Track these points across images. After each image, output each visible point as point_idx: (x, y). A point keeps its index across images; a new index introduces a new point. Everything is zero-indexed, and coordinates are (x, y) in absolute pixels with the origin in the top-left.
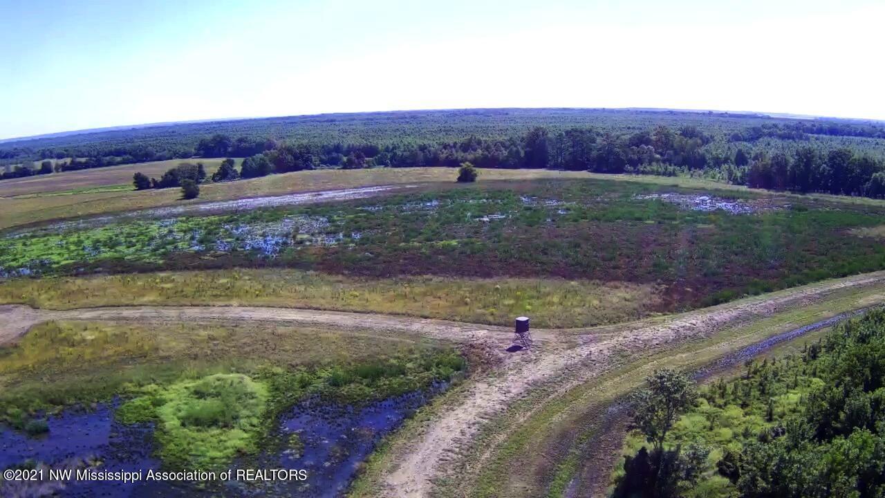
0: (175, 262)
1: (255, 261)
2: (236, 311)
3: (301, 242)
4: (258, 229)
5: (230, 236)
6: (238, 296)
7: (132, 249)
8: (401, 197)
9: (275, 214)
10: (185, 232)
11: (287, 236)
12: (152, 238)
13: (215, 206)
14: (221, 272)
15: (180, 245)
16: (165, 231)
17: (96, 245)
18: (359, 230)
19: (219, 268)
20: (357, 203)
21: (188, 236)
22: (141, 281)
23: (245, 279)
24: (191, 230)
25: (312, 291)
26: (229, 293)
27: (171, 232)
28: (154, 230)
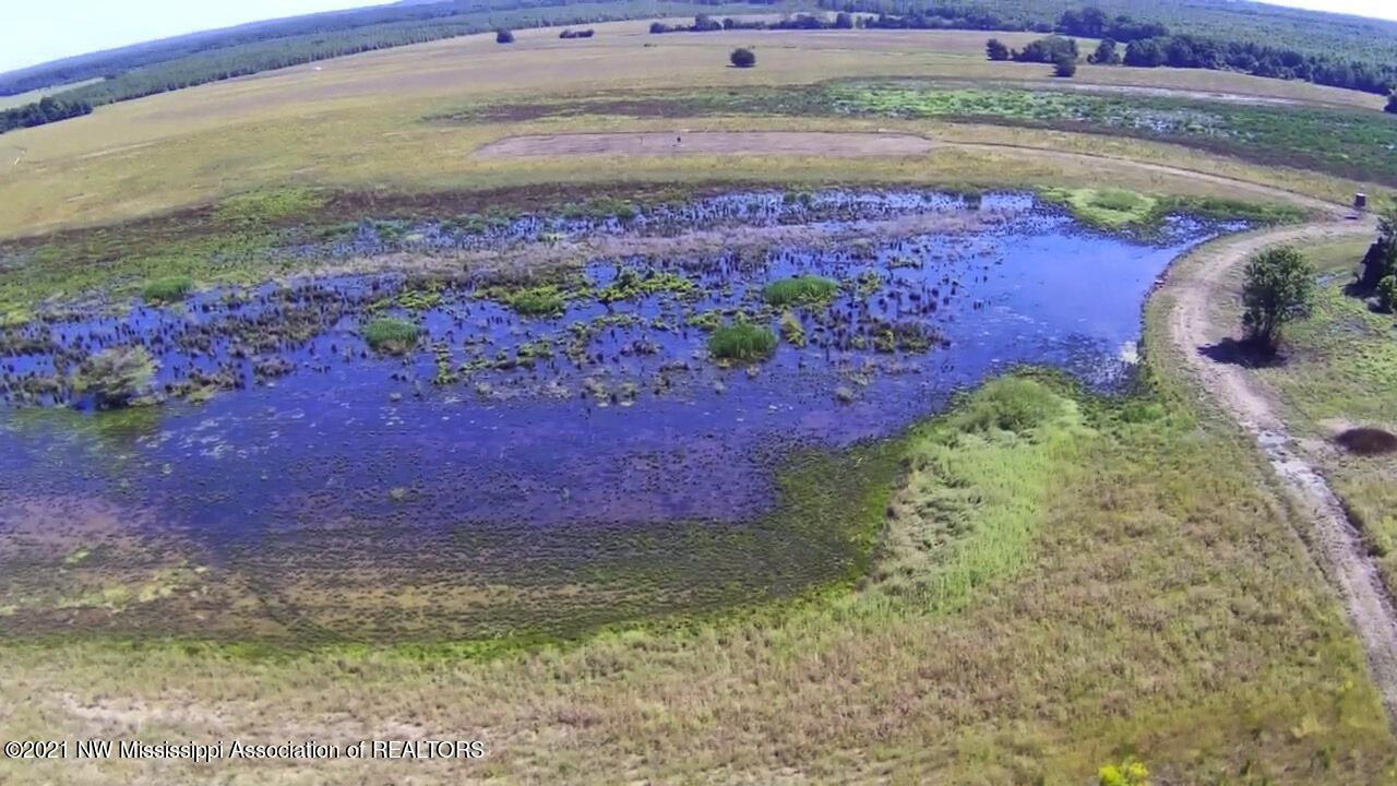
0: (1062, 127)
1: (1143, 134)
2: (1127, 161)
3: (1193, 130)
4: (1149, 113)
5: (1118, 115)
6: (1129, 153)
7: (1010, 112)
8: (1306, 113)
9: (1168, 105)
10: (1066, 105)
11: (1179, 122)
12: (1032, 106)
13: (1095, 88)
14: (1112, 138)
15: (1064, 114)
16: (1044, 102)
17: (966, 103)
18: (1253, 130)
19: (1109, 134)
20: (1260, 109)
21: (1070, 109)
22: (1032, 133)
23: (1135, 145)
24: (1073, 104)
25: (1196, 161)
26: (1122, 150)
27: (1049, 103)
28: (1029, 97)
